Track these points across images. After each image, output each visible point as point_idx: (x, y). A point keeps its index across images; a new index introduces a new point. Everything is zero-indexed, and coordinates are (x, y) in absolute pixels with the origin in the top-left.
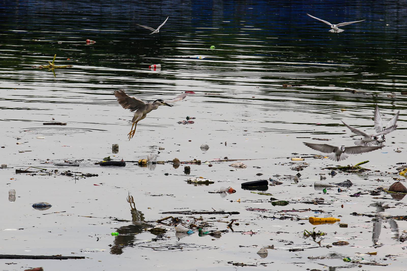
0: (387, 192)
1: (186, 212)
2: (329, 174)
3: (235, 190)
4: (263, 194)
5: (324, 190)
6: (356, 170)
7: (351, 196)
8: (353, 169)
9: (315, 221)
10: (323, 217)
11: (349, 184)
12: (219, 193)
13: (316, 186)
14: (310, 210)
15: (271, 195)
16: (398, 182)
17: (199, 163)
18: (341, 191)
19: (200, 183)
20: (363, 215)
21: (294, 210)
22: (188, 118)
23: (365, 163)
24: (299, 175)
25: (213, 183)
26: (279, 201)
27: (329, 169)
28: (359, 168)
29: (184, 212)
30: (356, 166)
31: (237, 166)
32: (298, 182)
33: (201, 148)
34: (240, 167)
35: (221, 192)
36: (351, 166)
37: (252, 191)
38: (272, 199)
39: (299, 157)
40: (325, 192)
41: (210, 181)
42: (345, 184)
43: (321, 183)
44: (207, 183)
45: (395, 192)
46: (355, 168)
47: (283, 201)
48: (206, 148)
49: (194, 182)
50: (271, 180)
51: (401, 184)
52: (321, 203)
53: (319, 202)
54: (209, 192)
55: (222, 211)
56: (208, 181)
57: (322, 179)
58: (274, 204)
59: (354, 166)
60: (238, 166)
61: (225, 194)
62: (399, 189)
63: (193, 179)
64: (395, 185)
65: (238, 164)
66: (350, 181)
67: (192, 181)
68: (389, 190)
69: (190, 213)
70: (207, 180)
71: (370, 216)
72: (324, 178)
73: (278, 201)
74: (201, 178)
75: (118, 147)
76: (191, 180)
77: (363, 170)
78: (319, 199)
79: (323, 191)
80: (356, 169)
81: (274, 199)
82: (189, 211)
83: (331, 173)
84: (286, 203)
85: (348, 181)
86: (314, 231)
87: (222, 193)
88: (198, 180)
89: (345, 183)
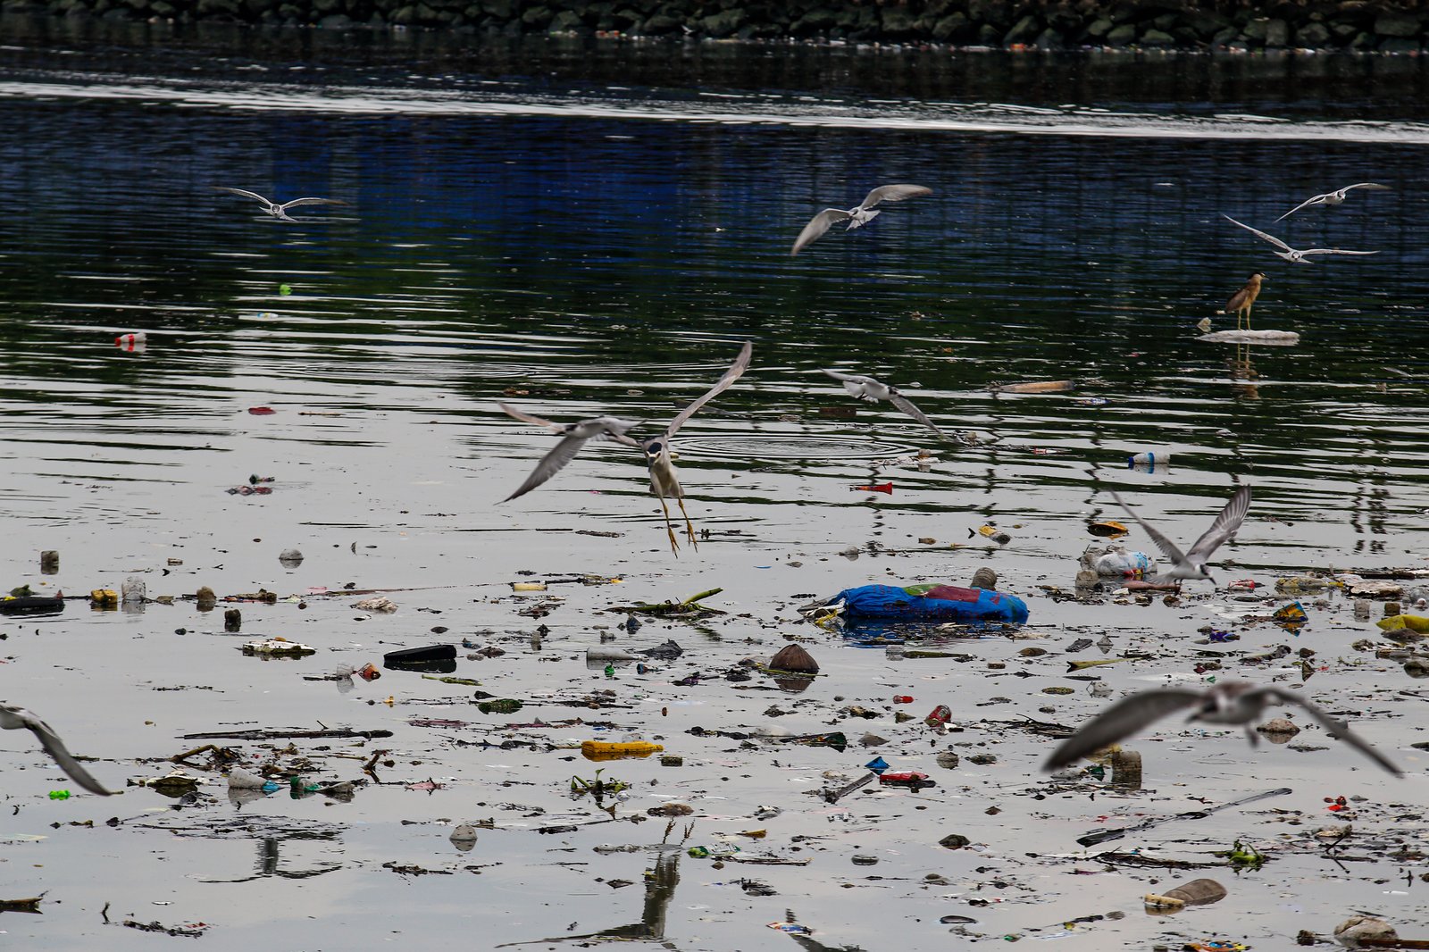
0: (765, 672)
1: (248, 734)
2: (621, 627)
3: (376, 673)
4: (455, 682)
5: (607, 668)
6: (689, 614)
7: (678, 683)
8: (682, 612)
9: (597, 751)
10: (620, 742)
11: (671, 652)
12: (333, 679)
13: (592, 659)
14: (579, 721)
15: (475, 683)
16: (794, 645)
17: (269, 599)
18: (646, 670)
19: (278, 654)
20: (719, 734)
21: (538, 724)
22: (254, 480)
23: (711, 593)
24: (543, 630)
25: (312, 652)
26: (498, 699)
27: (619, 611)
28: (696, 609)
29: (243, 732)
30: (689, 602)
31: (371, 608)
32: (540, 648)
33: (281, 559)
34: (380, 609)
35: (338, 678)
36: (674, 602)
37: (426, 675)
38: (478, 695)
39: (539, 582)
40: (609, 673)
41: (303, 647)
42: (664, 652)
43: (603, 651)
44: (296, 653)
45: (786, 670)
46: (685, 609)
47: (507, 701)
48: (296, 559)
49: (262, 652)
50: (466, 644)
51: (801, 650)
52: (608, 703)
53: (602, 700)
54: (306, 678)
55: (346, 729)
56: (298, 648)
57: (604, 639)
58: (486, 709)
59: (683, 602)
60: (374, 606)
61: (348, 683)
62: (796, 663)
63: (257, 645)
64: (787, 654)
65: (375, 601)
66: (676, 645)
67: (255, 648)
68: (772, 667)
69: (260, 736)
70: (296, 645)
71: (736, 736)
72: (610, 638)
73: (494, 699)
74: (279, 640)
75: (56, 559)
76: (252, 647)
77: (709, 613)
78: (603, 694)
79: (606, 672)
80: (689, 611)
81: (485, 695)
82: (256, 731)
83: (628, 622)
84: (514, 706)
85: (671, 642)
86: (599, 779)
87: (341, 679)
88: (272, 646)
89: (665, 648)
